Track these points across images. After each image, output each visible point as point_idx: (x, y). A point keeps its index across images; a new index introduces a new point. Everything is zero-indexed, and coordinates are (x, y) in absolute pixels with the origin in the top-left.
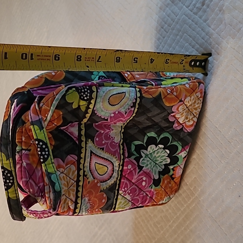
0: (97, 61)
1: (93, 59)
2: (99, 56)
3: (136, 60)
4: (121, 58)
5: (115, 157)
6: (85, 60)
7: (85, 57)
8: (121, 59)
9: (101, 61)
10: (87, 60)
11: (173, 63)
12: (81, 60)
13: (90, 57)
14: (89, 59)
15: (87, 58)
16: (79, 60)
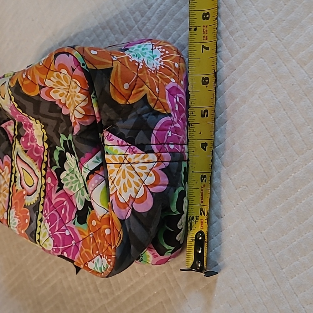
0: (203, 46)
1: (205, 39)
2: (209, 48)
3: (206, 114)
4: (207, 85)
5: (35, 163)
6: (204, 26)
7: (207, 26)
8: (207, 87)
9: (203, 52)
10: (204, 30)
11: (202, 192)
12: (204, 19)
13: (208, 33)
14: (205, 33)
15: (207, 29)
16: (204, 16)
